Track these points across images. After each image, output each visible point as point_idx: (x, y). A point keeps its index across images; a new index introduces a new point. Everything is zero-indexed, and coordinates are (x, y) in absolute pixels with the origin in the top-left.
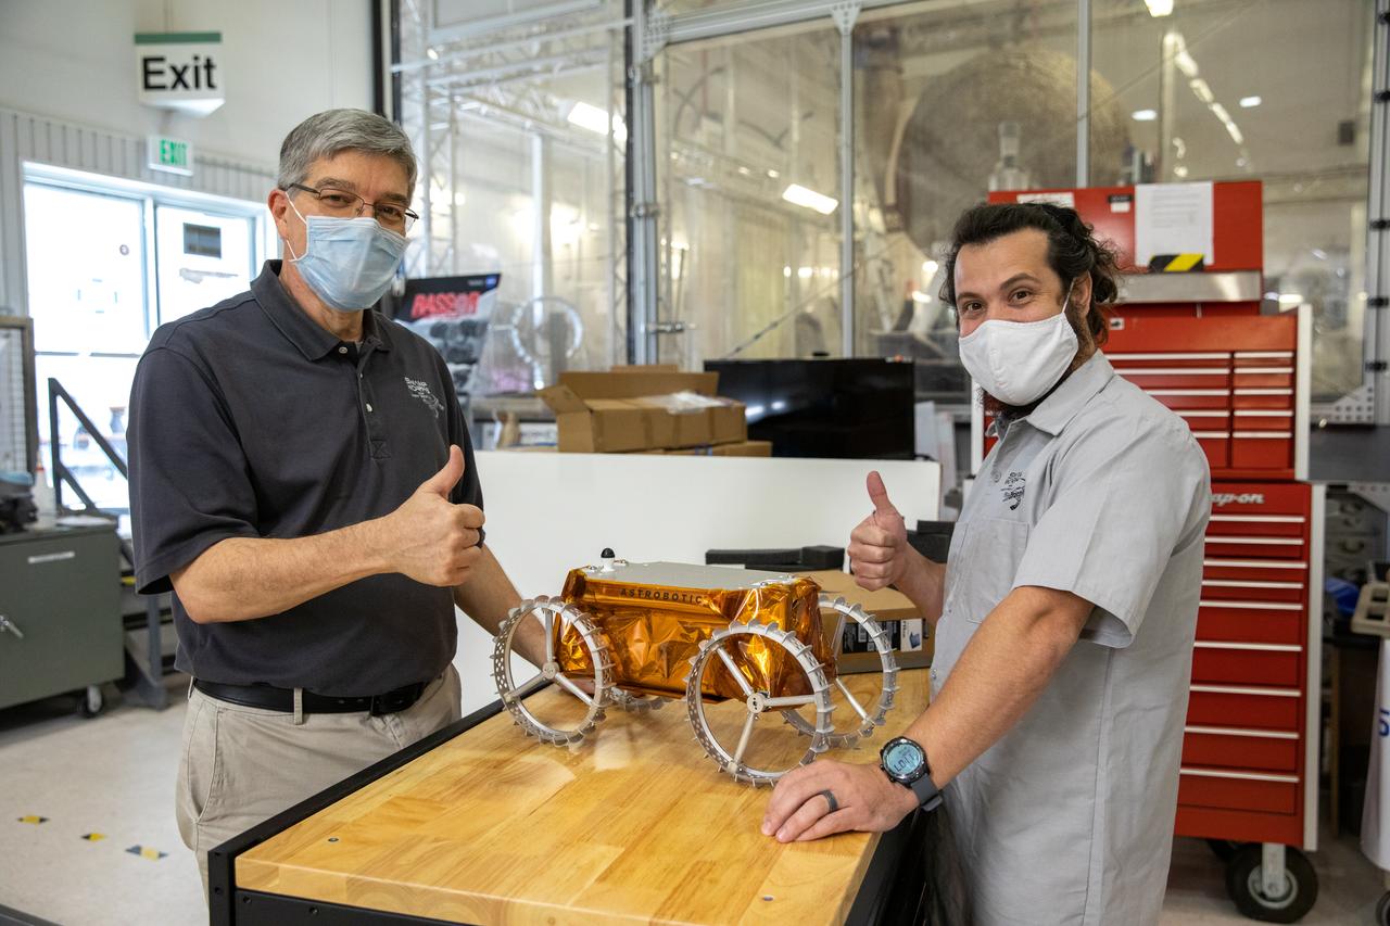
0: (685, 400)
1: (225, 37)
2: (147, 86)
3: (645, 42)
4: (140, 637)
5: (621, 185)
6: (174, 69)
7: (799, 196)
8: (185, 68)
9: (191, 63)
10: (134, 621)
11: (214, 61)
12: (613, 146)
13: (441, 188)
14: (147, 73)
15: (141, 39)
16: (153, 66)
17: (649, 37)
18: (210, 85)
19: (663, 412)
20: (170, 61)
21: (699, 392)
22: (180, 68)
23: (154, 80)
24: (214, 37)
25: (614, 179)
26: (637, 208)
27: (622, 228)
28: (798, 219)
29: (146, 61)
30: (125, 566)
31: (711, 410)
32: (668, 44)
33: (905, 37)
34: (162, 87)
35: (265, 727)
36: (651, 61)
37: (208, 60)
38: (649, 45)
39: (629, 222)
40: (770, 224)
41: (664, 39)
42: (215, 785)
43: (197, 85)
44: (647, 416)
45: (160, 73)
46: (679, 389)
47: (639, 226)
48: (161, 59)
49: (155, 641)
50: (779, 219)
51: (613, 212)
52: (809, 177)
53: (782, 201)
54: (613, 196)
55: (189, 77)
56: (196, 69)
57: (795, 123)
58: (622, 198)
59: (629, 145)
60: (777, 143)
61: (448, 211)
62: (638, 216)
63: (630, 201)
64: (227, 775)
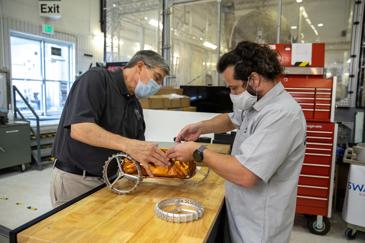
0: (174, 96)
2: (42, 12)
3: (168, 3)
4: (35, 152)
5: (161, 40)
6: (49, 7)
7: (207, 45)
8: (52, 7)
9: (53, 6)
10: (34, 148)
11: (59, 6)
12: (159, 30)
13: (116, 40)
14: (42, 8)
16: (44, 7)
17: (169, 2)
18: (58, 12)
19: (168, 99)
20: (48, 5)
21: (178, 94)
22: (50, 7)
23: (44, 10)
25: (159, 38)
26: (165, 46)
27: (161, 51)
28: (207, 51)
29: (42, 5)
30: (32, 134)
31: (181, 99)
32: (174, 4)
33: (235, 5)
34: (46, 12)
35: (75, 179)
36: (169, 8)
37: (58, 6)
38: (169, 4)
39: (163, 50)
40: (200, 52)
41: (173, 3)
43: (55, 12)
44: (163, 100)
45: (45, 8)
46: (172, 93)
47: (165, 51)
48: (46, 5)
49: (39, 153)
50: (202, 50)
51: (159, 47)
52: (210, 40)
53: (203, 46)
54: (159, 43)
55: (53, 10)
56: (55, 8)
57: (207, 26)
58: (161, 43)
59: (163, 30)
60: (202, 31)
61: (118, 46)
62: (165, 48)
63: (163, 44)
64: (64, 191)
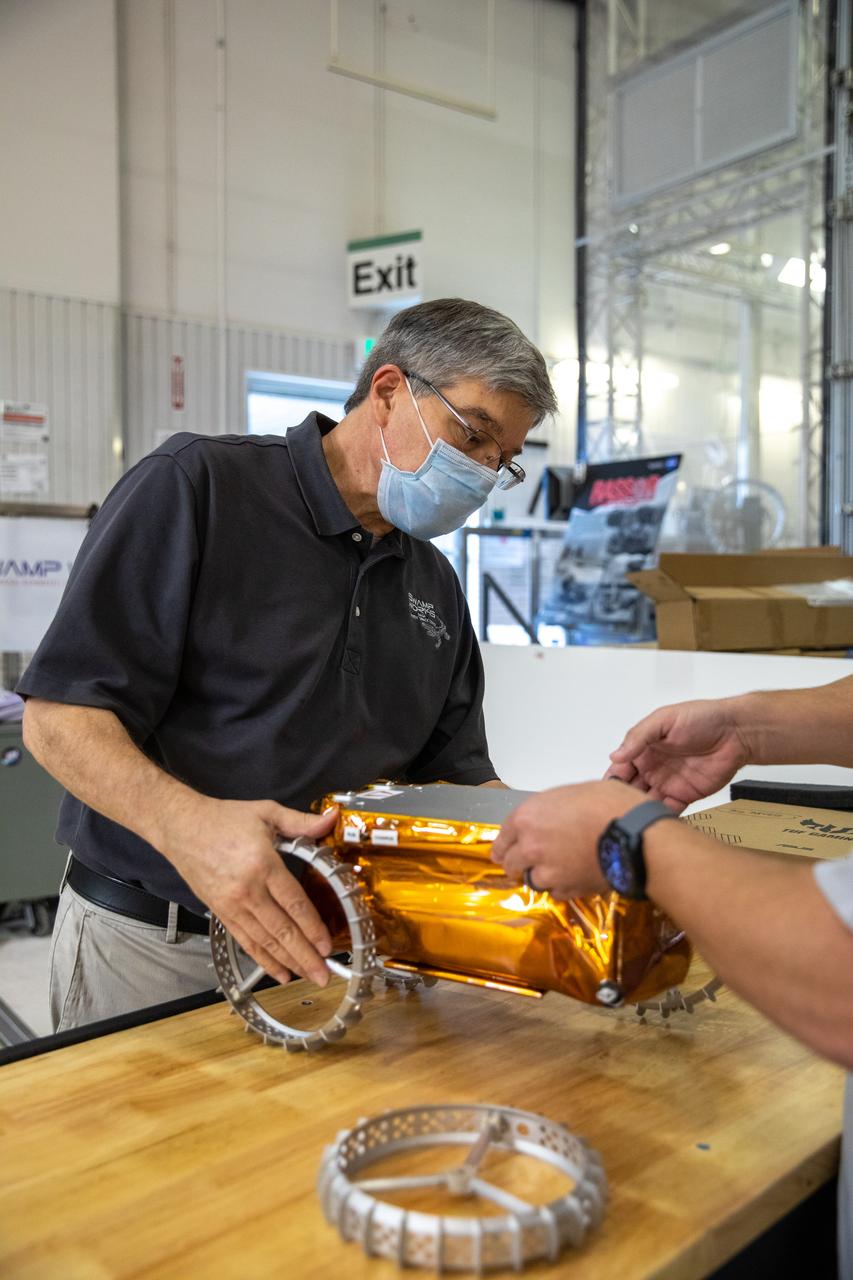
1: (426, 236)
2: (358, 291)
5: (818, 343)
6: (380, 272)
8: (390, 270)
9: (395, 264)
11: (417, 259)
12: (808, 297)
13: (627, 367)
14: (358, 278)
15: (354, 246)
16: (363, 271)
18: (411, 283)
19: (803, 604)
20: (377, 264)
22: (385, 270)
23: (363, 285)
24: (415, 236)
25: (809, 338)
26: (835, 368)
27: (817, 393)
29: (357, 267)
35: (132, 940)
37: (410, 260)
39: (826, 386)
42: (69, 1004)
43: (399, 284)
45: (368, 277)
47: (837, 391)
48: (368, 264)
54: (808, 357)
55: (393, 278)
56: (399, 270)
58: (818, 358)
59: (828, 294)
61: (635, 391)
62: (836, 377)
63: (826, 361)
64: (85, 993)
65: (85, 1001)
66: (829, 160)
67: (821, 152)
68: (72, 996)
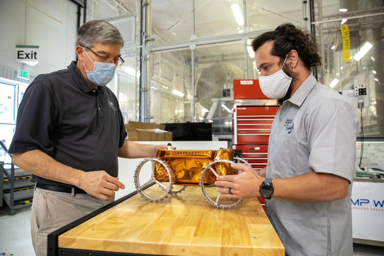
0: (158, 131)
1: (40, 47)
2: (19, 58)
5: (139, 84)
6: (26, 54)
8: (29, 54)
9: (31, 53)
11: (37, 53)
14: (19, 54)
15: (18, 46)
16: (20, 53)
18: (35, 58)
19: (154, 132)
20: (25, 52)
21: (161, 129)
22: (27, 54)
23: (20, 56)
24: (37, 47)
25: (137, 83)
26: (142, 89)
27: (138, 94)
29: (19, 52)
32: (151, 52)
34: (23, 58)
35: (62, 198)
36: (147, 55)
37: (35, 52)
38: (146, 51)
39: (140, 93)
41: (150, 50)
42: (45, 217)
43: (32, 58)
45: (22, 55)
46: (156, 128)
47: (143, 93)
48: (23, 51)
50: (171, 97)
51: (136, 90)
53: (172, 93)
54: (137, 87)
55: (30, 56)
56: (32, 54)
57: (174, 77)
58: (139, 86)
60: (170, 81)
63: (140, 87)
64: (50, 214)
65: (50, 216)
66: (141, 49)
67: (139, 47)
68: (46, 215)
